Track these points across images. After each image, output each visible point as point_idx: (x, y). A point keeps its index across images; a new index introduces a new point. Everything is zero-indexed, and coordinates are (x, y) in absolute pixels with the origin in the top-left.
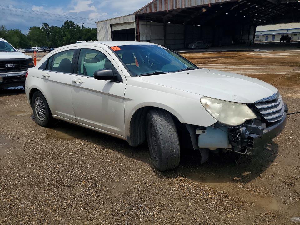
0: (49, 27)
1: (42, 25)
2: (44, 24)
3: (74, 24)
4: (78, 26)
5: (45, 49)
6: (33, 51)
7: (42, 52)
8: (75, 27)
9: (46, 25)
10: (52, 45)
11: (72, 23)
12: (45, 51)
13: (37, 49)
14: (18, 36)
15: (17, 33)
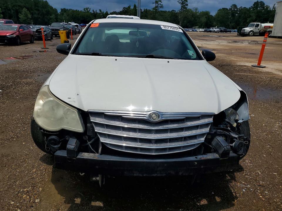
0: (237, 9)
1: (231, 6)
2: (233, 5)
3: (264, 4)
4: (268, 7)
5: (222, 30)
6: (211, 31)
7: (219, 32)
8: (264, 7)
9: (235, 6)
10: (235, 26)
11: (262, 4)
12: (221, 31)
13: (215, 30)
14: (206, 17)
15: (206, 14)
